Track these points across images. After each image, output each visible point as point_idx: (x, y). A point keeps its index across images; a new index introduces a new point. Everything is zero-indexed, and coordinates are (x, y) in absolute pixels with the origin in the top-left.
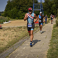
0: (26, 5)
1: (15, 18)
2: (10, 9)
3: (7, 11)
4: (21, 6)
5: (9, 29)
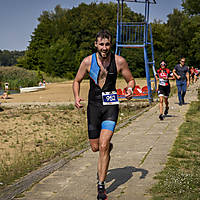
1: (61, 73)
2: (47, 43)
3: (36, 49)
4: (87, 34)
5: (27, 112)
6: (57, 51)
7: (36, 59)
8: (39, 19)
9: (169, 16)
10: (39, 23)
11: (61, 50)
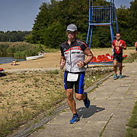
0: (84, 16)
2: (46, 25)
3: (38, 29)
4: (74, 18)
5: (23, 76)
6: (53, 31)
7: (38, 36)
8: (40, 9)
9: (131, 3)
10: (40, 11)
11: (55, 29)
